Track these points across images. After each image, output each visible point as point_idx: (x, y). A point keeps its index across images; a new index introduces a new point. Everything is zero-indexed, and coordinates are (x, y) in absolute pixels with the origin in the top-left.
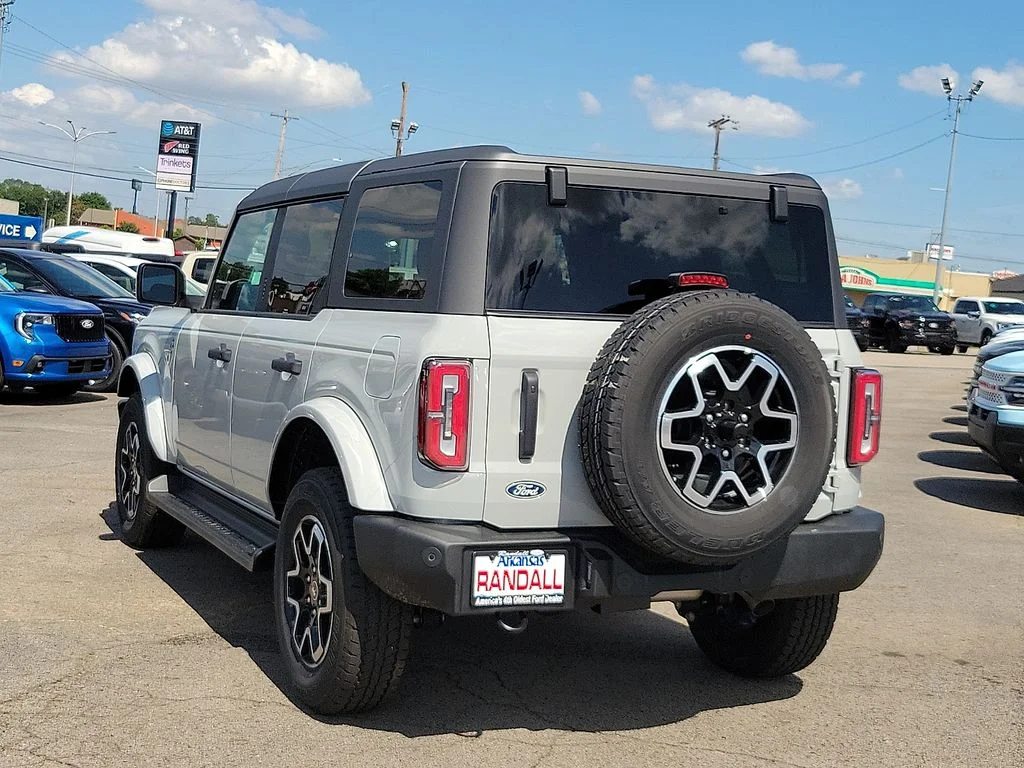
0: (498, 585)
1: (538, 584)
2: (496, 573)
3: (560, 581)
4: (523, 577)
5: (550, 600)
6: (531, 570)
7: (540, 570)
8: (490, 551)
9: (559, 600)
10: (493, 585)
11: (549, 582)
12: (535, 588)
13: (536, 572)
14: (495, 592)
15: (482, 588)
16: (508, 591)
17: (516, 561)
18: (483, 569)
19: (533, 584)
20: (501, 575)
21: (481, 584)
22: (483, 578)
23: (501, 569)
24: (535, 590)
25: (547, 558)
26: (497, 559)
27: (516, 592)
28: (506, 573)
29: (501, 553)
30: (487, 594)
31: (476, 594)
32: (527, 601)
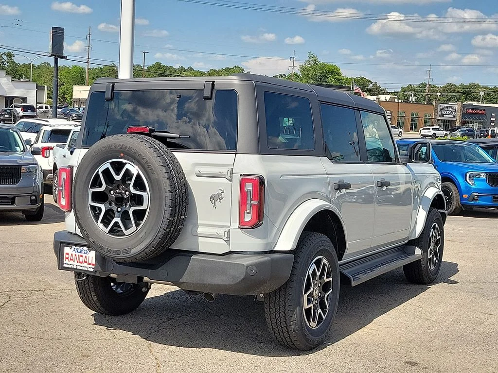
0: (72, 260)
1: (86, 262)
2: (72, 255)
3: (94, 263)
4: (81, 258)
5: (89, 269)
6: (84, 255)
7: (87, 256)
8: (70, 245)
9: (92, 270)
10: (71, 260)
11: (90, 262)
12: (85, 264)
13: (86, 257)
14: (71, 262)
15: (67, 260)
16: (76, 263)
17: (79, 251)
18: (67, 252)
19: (85, 262)
20: (74, 256)
21: (67, 258)
22: (67, 256)
23: (74, 253)
24: (85, 265)
25: (90, 251)
26: (73, 249)
27: (79, 264)
28: (75, 255)
29: (73, 246)
30: (69, 263)
31: (65, 262)
32: (81, 268)
